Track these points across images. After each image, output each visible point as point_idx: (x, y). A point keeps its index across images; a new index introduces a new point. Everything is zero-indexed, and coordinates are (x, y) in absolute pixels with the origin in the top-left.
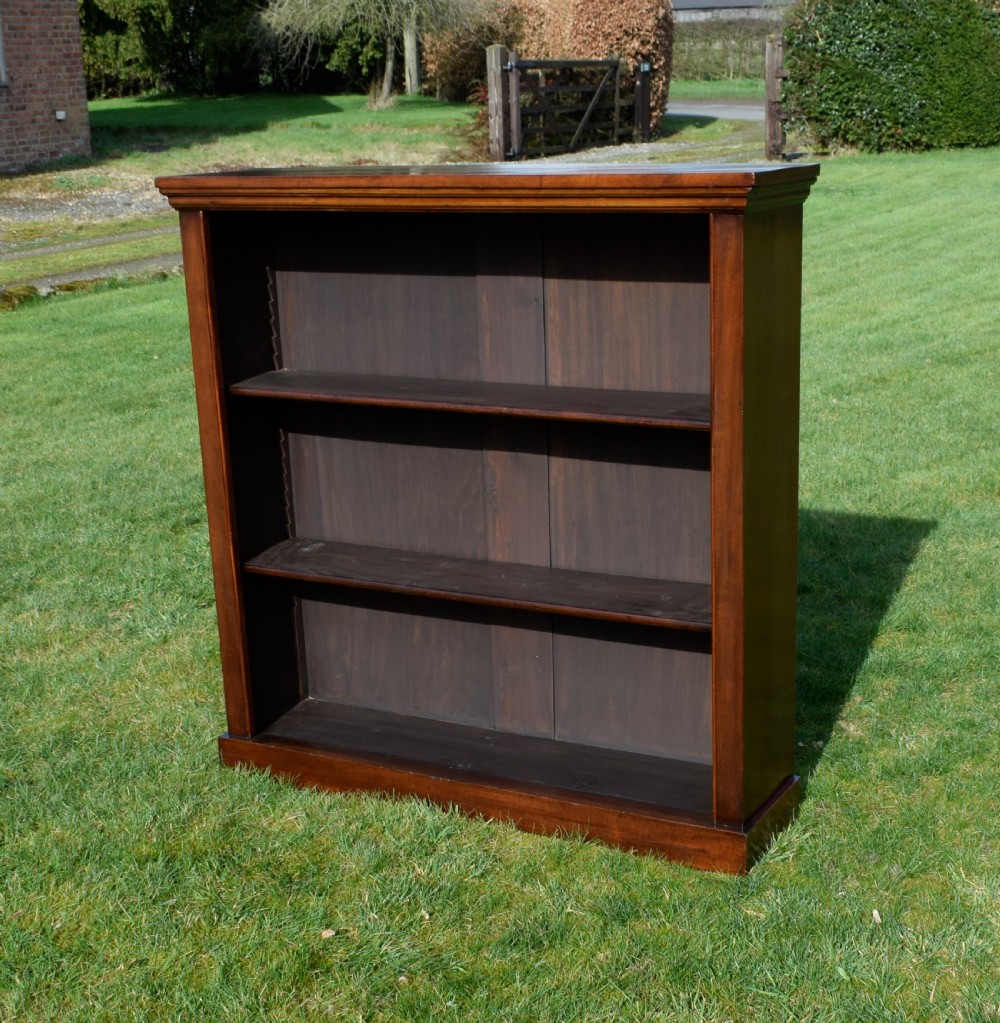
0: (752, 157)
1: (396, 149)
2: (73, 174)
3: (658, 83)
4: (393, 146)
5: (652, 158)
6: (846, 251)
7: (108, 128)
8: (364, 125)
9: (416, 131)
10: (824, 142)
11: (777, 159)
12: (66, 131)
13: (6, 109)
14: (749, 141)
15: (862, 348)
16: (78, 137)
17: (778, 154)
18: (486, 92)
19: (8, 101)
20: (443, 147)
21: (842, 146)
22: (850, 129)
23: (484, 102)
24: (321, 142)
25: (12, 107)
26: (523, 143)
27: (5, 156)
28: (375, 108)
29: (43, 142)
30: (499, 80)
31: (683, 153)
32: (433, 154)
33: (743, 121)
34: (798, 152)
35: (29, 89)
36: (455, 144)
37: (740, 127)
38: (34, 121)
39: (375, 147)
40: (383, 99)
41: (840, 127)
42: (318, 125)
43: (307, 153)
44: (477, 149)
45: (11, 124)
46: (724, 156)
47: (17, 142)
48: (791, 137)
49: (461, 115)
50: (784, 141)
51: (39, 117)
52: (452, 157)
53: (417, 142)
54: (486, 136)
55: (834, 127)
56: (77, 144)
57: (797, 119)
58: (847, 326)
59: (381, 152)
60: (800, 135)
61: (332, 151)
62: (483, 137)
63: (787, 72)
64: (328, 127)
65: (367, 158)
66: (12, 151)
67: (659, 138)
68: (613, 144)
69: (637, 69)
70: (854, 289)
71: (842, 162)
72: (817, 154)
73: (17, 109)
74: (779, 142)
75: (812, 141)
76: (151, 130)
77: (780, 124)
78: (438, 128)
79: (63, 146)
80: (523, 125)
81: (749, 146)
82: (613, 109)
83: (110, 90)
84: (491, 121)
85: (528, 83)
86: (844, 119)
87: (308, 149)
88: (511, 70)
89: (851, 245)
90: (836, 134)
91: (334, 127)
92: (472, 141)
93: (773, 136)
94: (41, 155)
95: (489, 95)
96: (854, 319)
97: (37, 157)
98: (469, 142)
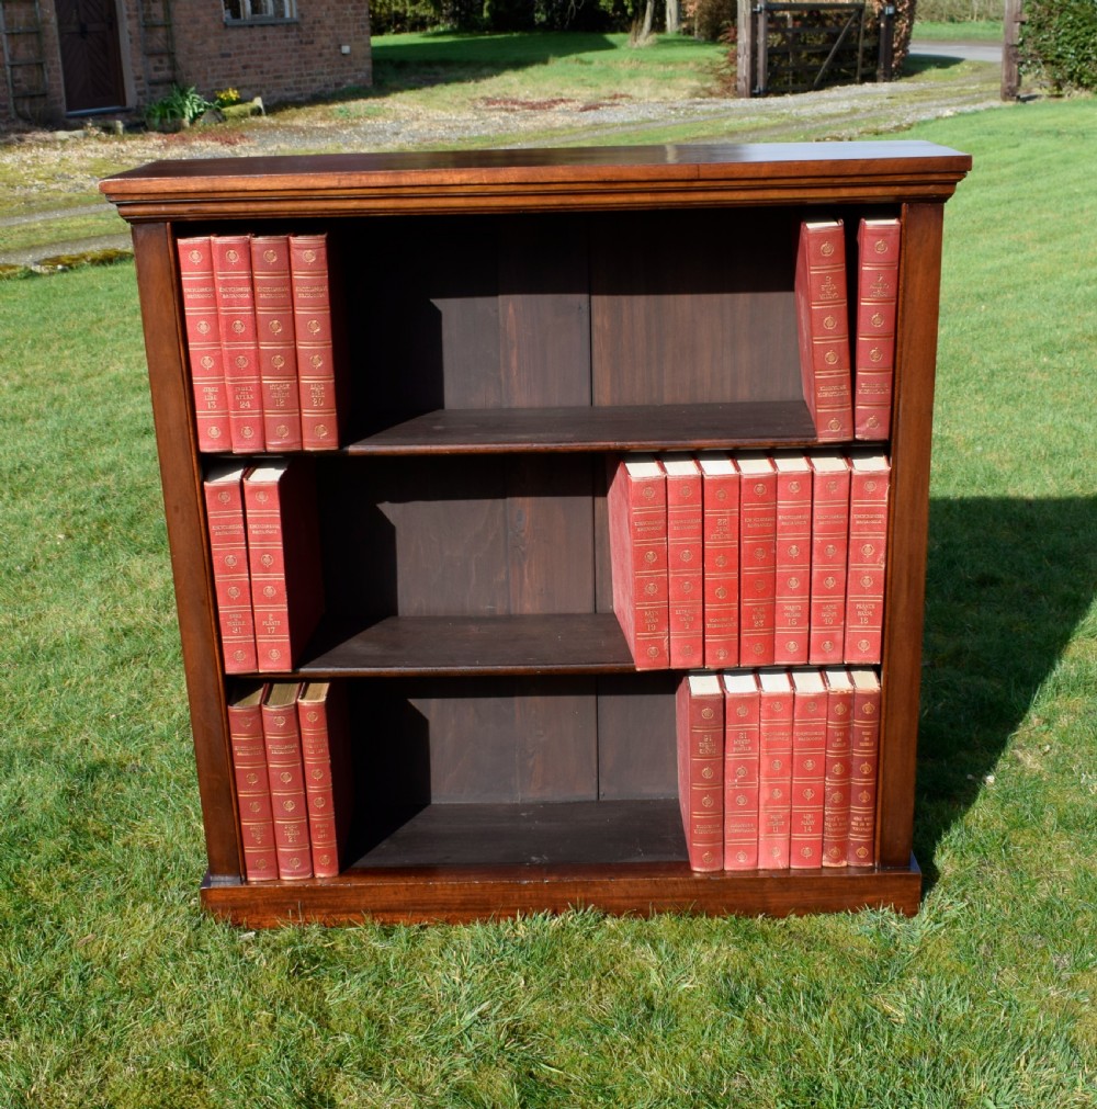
0: (988, 98)
1: (651, 84)
2: (352, 105)
3: (901, 25)
4: (647, 81)
5: (891, 98)
6: (1071, 196)
7: (391, 62)
8: (623, 62)
9: (671, 68)
10: (1059, 85)
11: (1011, 100)
12: (350, 64)
13: (296, 43)
14: (987, 82)
15: (1079, 301)
16: (360, 70)
17: (1013, 96)
18: (736, 33)
19: (298, 36)
20: (695, 83)
21: (1077, 89)
22: (1085, 73)
23: (734, 42)
24: (583, 76)
25: (301, 42)
26: (769, 82)
27: (293, 86)
28: (636, 46)
29: (328, 74)
30: (749, 22)
31: (922, 92)
32: (684, 90)
33: (982, 62)
34: (1033, 94)
35: (317, 25)
36: (707, 81)
37: (978, 68)
38: (320, 55)
39: (632, 82)
40: (644, 38)
41: (1075, 70)
42: (582, 62)
43: (567, 87)
44: (726, 86)
45: (300, 56)
46: (960, 96)
47: (305, 73)
48: (1026, 79)
49: (714, 53)
50: (1019, 83)
51: (325, 51)
52: (702, 93)
53: (671, 78)
54: (734, 74)
55: (1070, 70)
56: (360, 76)
57: (1033, 62)
58: (1065, 277)
59: (637, 88)
60: (1036, 77)
61: (591, 86)
62: (732, 75)
63: (1026, 17)
64: (590, 63)
65: (623, 93)
66: (300, 82)
67: (900, 78)
68: (855, 83)
69: (882, 12)
70: (1076, 237)
71: (1076, 104)
72: (1052, 96)
73: (306, 43)
74: (1015, 84)
75: (1047, 83)
76: (429, 64)
77: (1016, 67)
78: (691, 65)
79: (347, 77)
80: (770, 65)
81: (986, 87)
82: (857, 50)
83: (398, 26)
84: (740, 60)
85: (775, 24)
86: (1079, 62)
87: (570, 83)
88: (760, 12)
89: (1077, 190)
90: (1071, 76)
91: (596, 63)
92: (721, 78)
93: (1009, 78)
94: (326, 86)
95: (739, 36)
96: (1073, 268)
97: (322, 88)
98: (718, 79)
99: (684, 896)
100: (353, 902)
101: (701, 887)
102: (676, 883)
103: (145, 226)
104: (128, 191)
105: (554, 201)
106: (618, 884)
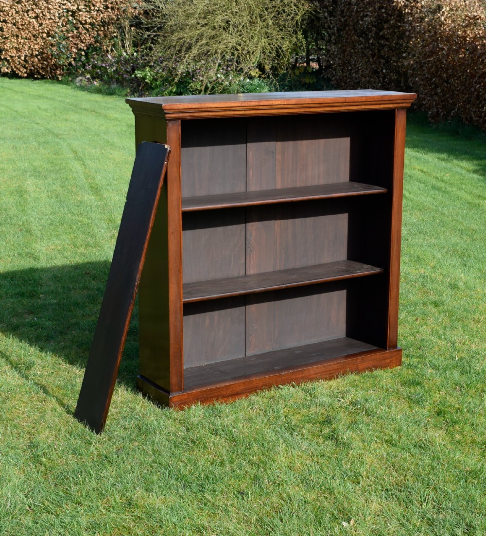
99: (334, 370)
100: (224, 393)
101: (338, 365)
102: (330, 365)
103: (172, 122)
104: (172, 108)
105: (302, 110)
106: (313, 369)
